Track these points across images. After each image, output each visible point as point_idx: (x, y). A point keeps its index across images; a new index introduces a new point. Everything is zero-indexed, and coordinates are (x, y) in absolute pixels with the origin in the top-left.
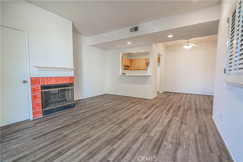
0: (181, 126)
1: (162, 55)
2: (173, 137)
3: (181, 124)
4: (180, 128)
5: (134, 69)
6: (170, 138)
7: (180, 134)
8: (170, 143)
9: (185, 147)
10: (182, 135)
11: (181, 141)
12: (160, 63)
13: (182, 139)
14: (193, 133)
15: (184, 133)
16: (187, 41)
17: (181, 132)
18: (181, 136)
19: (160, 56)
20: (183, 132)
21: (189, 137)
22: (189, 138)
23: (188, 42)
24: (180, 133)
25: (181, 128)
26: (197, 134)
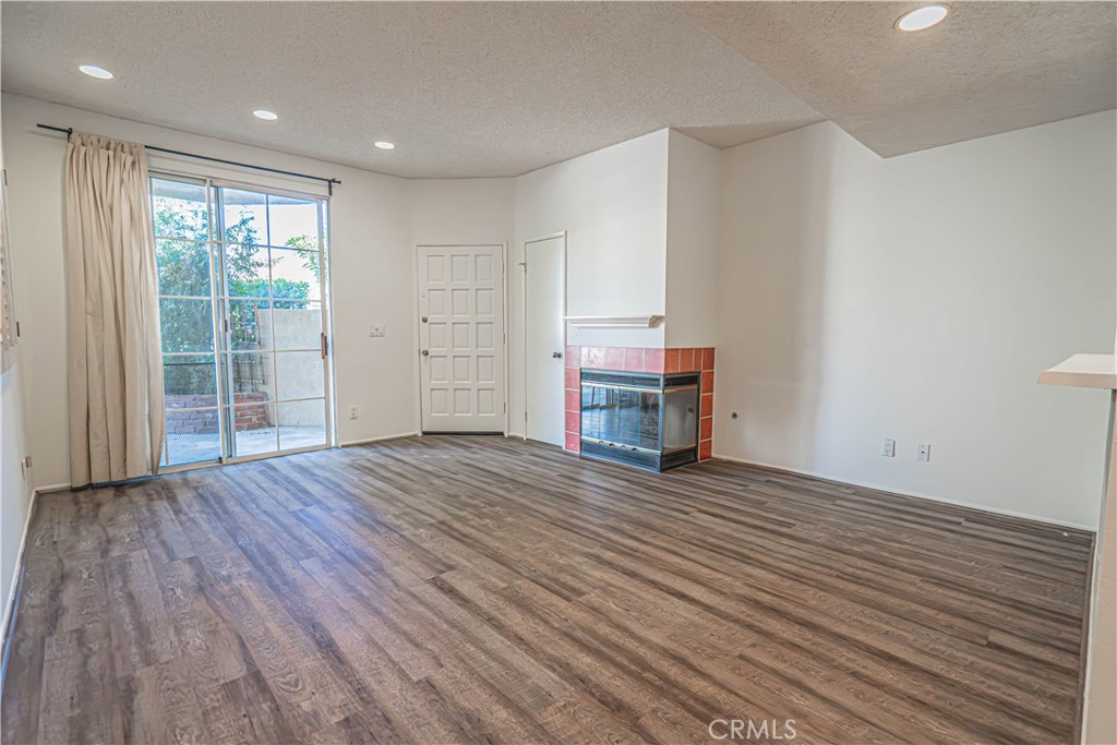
0: (248, 660)
2: (238, 593)
3: (259, 671)
4: (243, 645)
6: (245, 584)
7: (219, 620)
8: (229, 576)
9: (178, 594)
10: (207, 620)
11: (203, 600)
13: (201, 605)
14: (164, 658)
15: (209, 632)
17: (222, 625)
18: (210, 611)
20: (214, 632)
21: (178, 631)
22: (175, 627)
24: (224, 621)
25: (236, 647)
26: (142, 673)
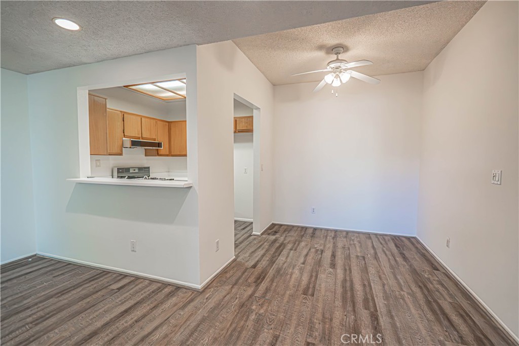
1: (258, 109)
5: (178, 153)
12: (253, 135)
16: (334, 57)
19: (252, 110)
23: (338, 59)
